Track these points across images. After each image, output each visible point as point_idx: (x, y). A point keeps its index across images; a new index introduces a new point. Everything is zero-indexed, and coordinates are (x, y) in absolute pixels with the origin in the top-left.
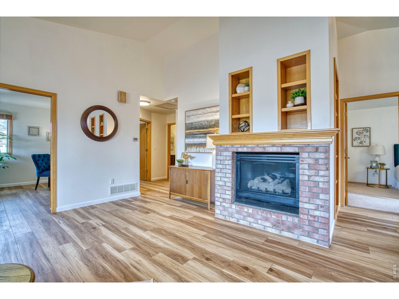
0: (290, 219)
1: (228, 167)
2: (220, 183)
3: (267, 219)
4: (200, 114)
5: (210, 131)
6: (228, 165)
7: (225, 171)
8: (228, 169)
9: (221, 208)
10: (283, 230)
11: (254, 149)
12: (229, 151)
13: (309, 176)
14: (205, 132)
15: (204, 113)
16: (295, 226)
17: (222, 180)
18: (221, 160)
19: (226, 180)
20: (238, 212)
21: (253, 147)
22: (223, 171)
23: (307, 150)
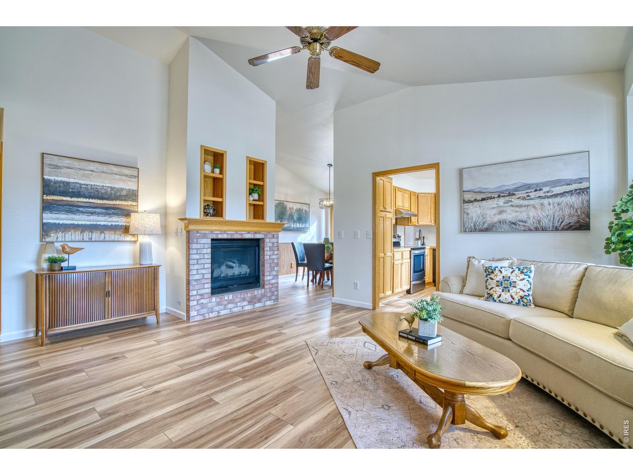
0: (260, 292)
1: (206, 256)
2: (197, 277)
3: (244, 300)
4: (92, 171)
5: (116, 205)
6: (207, 253)
7: (202, 261)
8: (207, 259)
9: (198, 307)
10: (255, 303)
11: (233, 236)
12: (207, 238)
13: (270, 256)
14: (106, 206)
15: (103, 172)
16: (263, 296)
17: (199, 273)
18: (197, 249)
19: (204, 271)
20: (219, 304)
21: (233, 234)
22: (200, 262)
23: (269, 237)
